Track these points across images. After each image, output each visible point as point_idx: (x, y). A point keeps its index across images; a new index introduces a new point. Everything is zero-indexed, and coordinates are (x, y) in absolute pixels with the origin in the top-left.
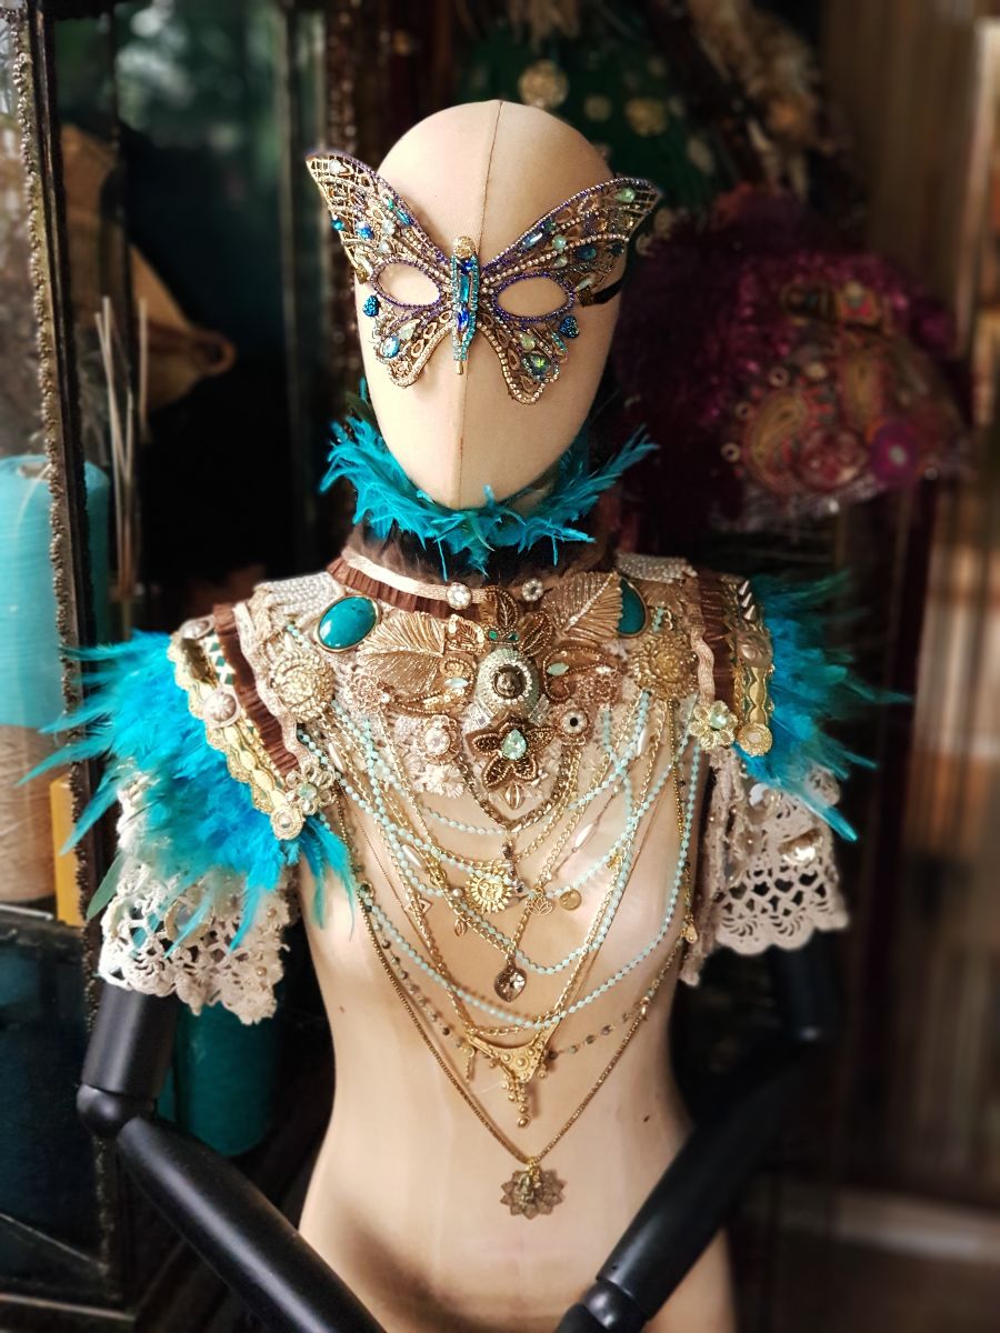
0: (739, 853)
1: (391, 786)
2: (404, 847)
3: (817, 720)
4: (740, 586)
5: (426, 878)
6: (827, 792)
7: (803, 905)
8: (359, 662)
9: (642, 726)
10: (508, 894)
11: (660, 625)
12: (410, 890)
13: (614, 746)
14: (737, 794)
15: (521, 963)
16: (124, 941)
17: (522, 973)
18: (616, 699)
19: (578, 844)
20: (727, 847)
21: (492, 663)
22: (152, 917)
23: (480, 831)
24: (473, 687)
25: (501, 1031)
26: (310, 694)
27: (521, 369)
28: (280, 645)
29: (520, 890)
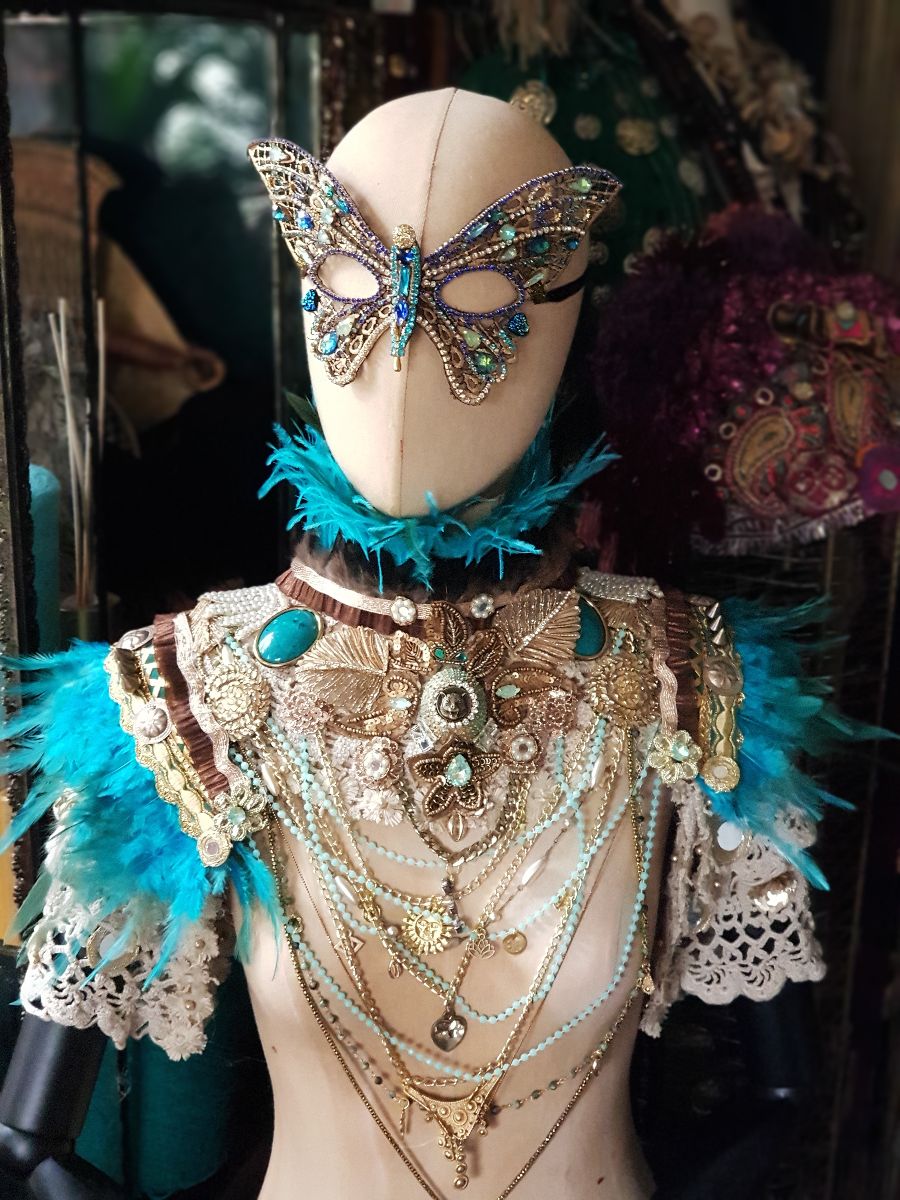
0: (705, 897)
1: (326, 811)
2: (337, 879)
3: (788, 754)
4: (709, 608)
5: (360, 914)
6: (802, 833)
7: (774, 954)
8: (298, 678)
9: (597, 755)
10: (448, 935)
11: (620, 648)
12: (341, 926)
13: (565, 775)
14: (701, 833)
15: (461, 1009)
16: (46, 967)
17: (462, 1021)
18: (571, 725)
19: (525, 880)
20: (691, 890)
21: (437, 682)
22: (74, 943)
23: (420, 864)
24: (417, 708)
25: (439, 1082)
26: (244, 711)
27: (466, 367)
28: (217, 658)
29: (460, 930)
